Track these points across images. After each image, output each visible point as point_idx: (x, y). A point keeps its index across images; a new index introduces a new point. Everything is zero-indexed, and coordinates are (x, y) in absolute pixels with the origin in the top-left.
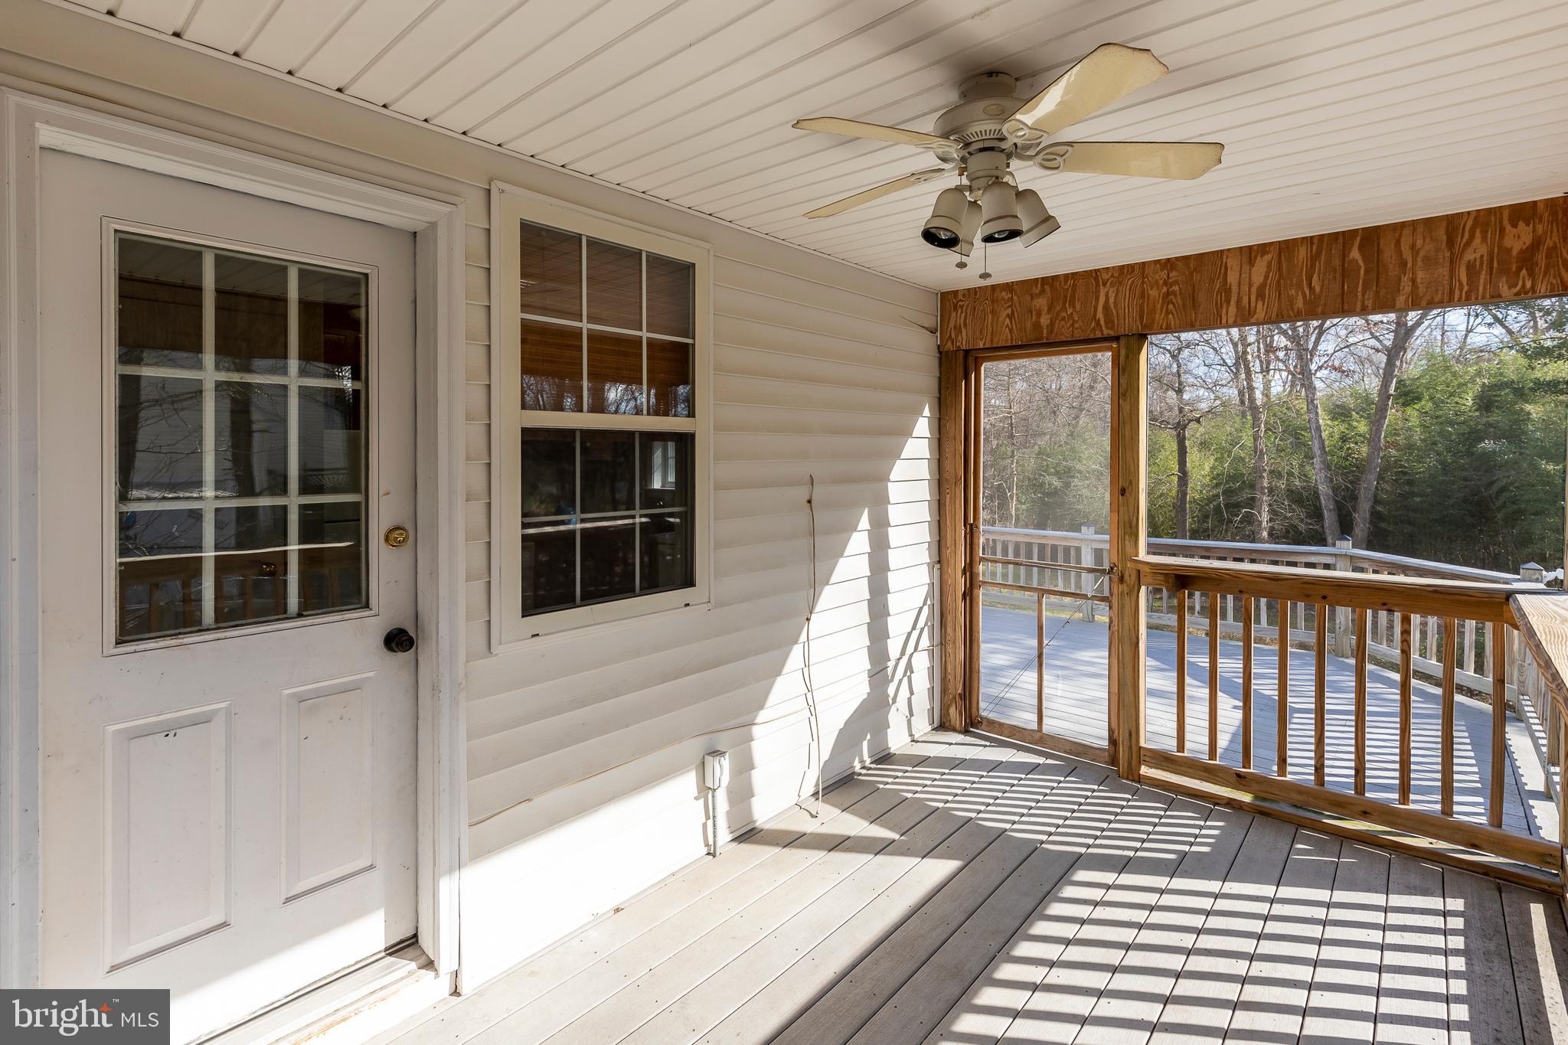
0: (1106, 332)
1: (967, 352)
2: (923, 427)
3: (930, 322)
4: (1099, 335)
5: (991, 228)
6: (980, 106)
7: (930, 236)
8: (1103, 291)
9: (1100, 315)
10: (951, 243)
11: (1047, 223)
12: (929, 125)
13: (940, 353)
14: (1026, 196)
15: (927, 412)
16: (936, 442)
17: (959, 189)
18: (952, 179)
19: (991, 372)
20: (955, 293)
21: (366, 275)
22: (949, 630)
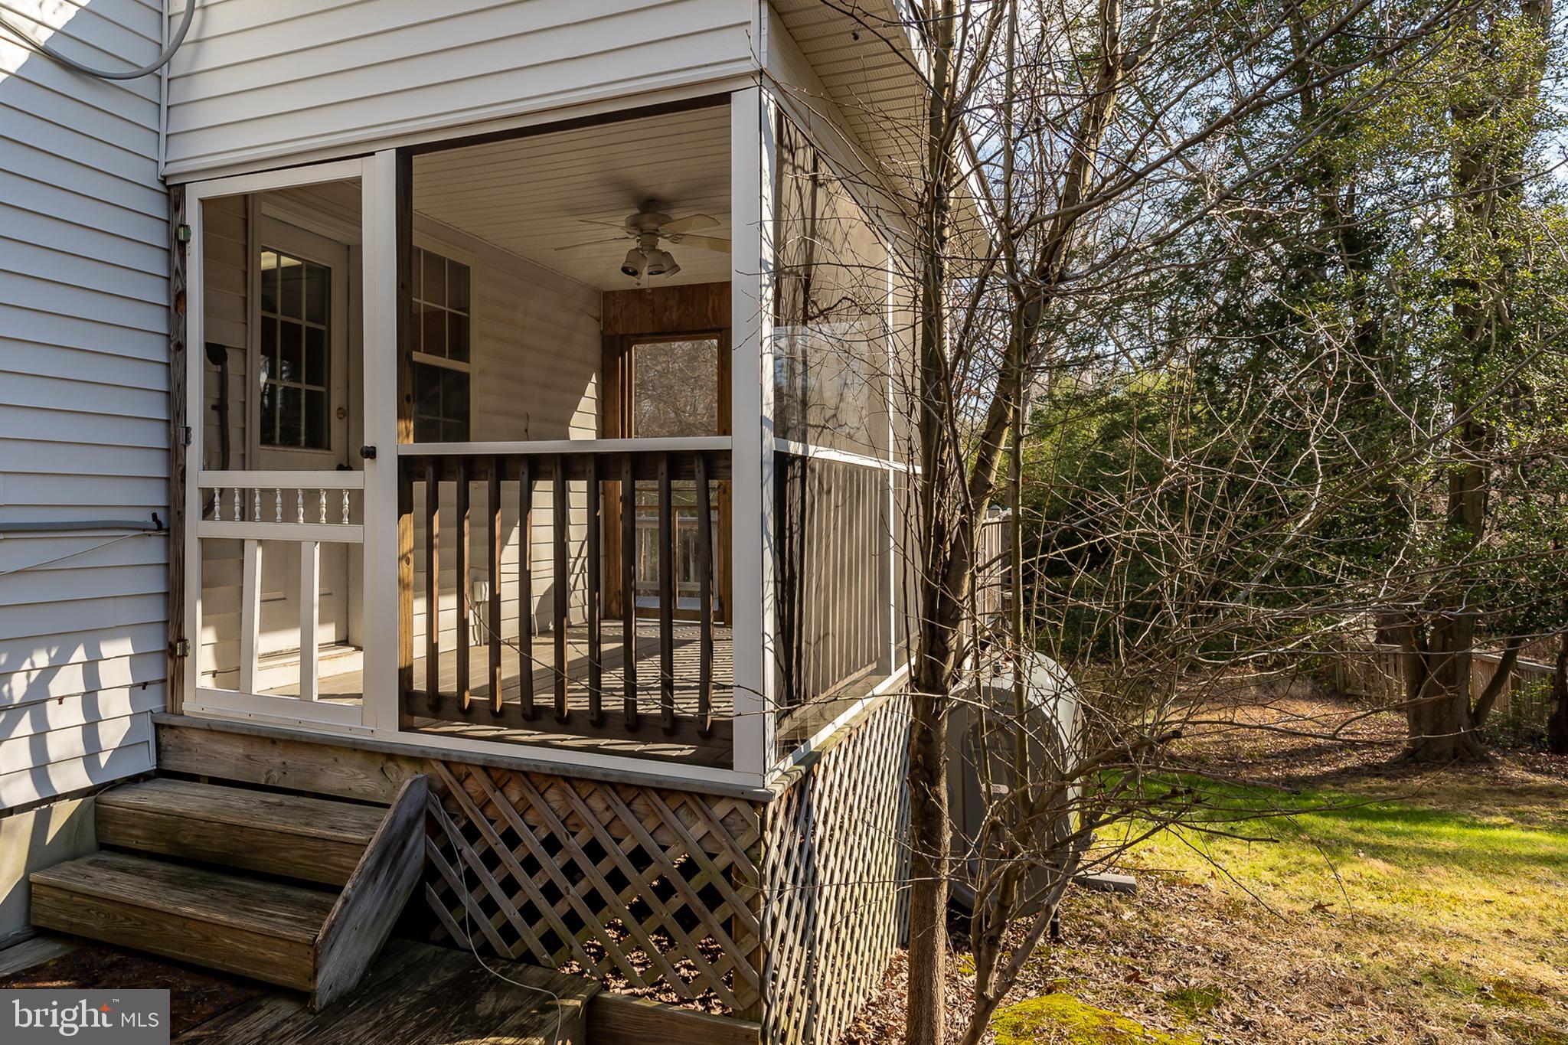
0: (714, 326)
1: (622, 336)
2: (591, 389)
3: (596, 313)
4: (709, 327)
5: (652, 269)
6: (648, 216)
7: (625, 270)
8: (711, 298)
9: (710, 314)
10: (634, 273)
11: (675, 268)
12: (623, 224)
13: (603, 336)
14: (666, 254)
15: (594, 379)
16: (600, 404)
17: (637, 249)
18: (634, 244)
19: (638, 351)
20: (613, 292)
21: (329, 269)
22: (611, 544)
